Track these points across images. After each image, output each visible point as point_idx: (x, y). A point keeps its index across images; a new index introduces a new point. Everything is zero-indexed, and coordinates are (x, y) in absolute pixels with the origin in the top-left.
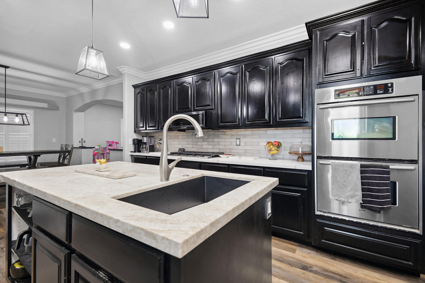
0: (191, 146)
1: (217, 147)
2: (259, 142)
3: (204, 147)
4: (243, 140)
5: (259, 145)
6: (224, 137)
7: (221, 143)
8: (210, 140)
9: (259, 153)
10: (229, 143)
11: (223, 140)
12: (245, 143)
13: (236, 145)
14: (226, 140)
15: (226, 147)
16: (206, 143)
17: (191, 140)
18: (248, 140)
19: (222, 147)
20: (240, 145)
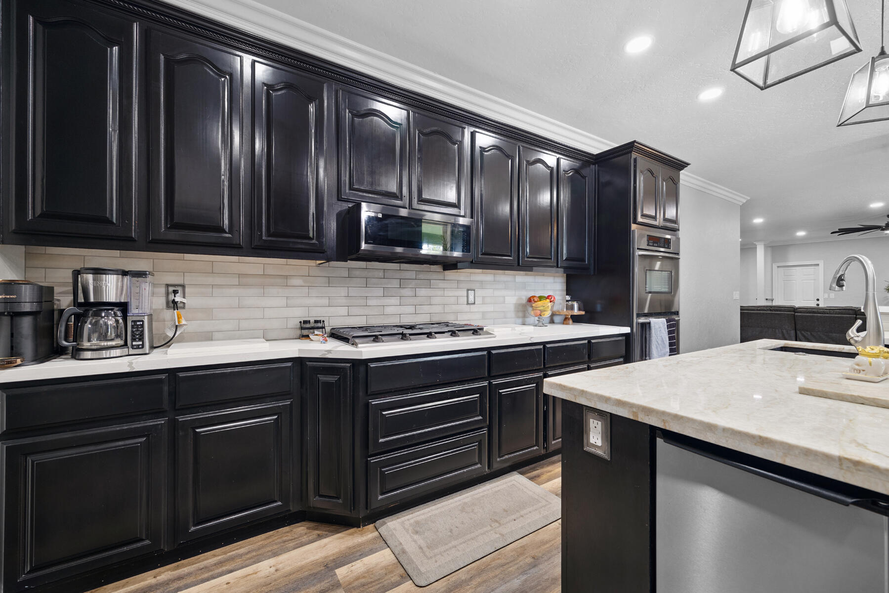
0: (343, 311)
1: (426, 309)
2: (504, 297)
3: (389, 310)
4: (479, 292)
5: (504, 302)
6: (441, 284)
7: (435, 300)
8: (406, 292)
9: (505, 318)
10: (453, 300)
11: (440, 293)
12: (483, 297)
13: (468, 304)
14: (447, 293)
15: (447, 309)
16: (395, 301)
17: (343, 291)
18: (488, 292)
19: (437, 309)
20: (474, 303)
